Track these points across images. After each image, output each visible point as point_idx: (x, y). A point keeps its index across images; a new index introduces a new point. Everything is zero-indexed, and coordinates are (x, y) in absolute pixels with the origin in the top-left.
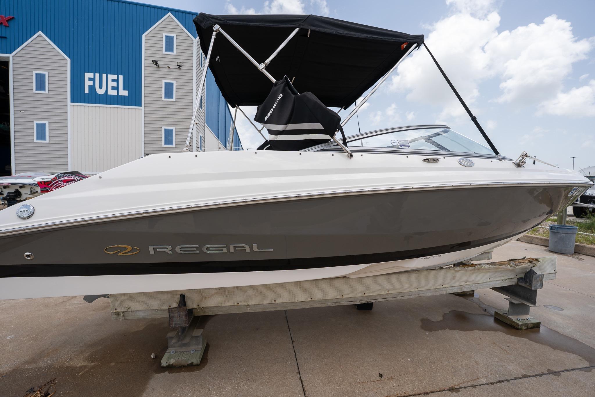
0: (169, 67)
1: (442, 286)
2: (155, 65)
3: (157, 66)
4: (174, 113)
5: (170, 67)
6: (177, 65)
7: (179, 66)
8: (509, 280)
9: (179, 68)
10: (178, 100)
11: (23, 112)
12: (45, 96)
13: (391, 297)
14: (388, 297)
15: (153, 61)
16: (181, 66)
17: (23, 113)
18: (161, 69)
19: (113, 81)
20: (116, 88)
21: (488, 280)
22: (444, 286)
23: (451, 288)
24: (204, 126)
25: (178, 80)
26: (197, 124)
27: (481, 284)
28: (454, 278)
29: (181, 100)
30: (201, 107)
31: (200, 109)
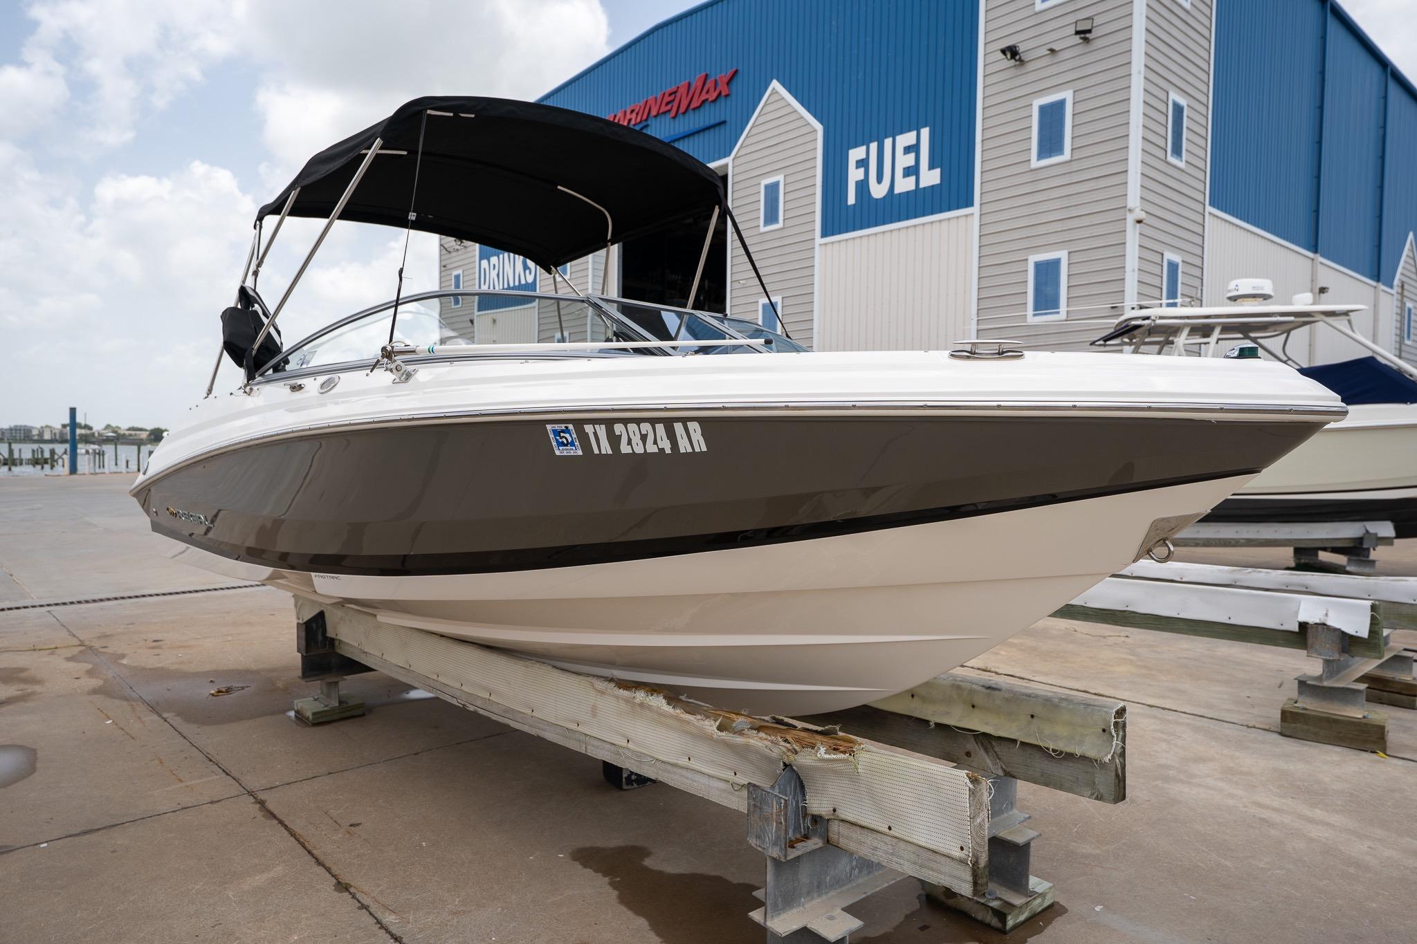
0: (1052, 51)
1: (575, 727)
2: (1013, 61)
3: (1016, 60)
4: (1065, 203)
5: (1057, 49)
6: (1077, 33)
7: (1084, 34)
9: (1086, 40)
10: (1078, 155)
11: (744, 282)
12: (777, 235)
13: (495, 711)
14: (492, 709)
15: (1003, 51)
16: (1089, 31)
17: (744, 284)
18: (1030, 67)
19: (907, 150)
20: (912, 171)
21: (686, 762)
22: (580, 729)
23: (596, 743)
24: (1200, 220)
25: (1080, 85)
26: (1139, 222)
27: (669, 767)
28: (594, 712)
29: (1088, 152)
30: (1177, 151)
31: (1171, 159)
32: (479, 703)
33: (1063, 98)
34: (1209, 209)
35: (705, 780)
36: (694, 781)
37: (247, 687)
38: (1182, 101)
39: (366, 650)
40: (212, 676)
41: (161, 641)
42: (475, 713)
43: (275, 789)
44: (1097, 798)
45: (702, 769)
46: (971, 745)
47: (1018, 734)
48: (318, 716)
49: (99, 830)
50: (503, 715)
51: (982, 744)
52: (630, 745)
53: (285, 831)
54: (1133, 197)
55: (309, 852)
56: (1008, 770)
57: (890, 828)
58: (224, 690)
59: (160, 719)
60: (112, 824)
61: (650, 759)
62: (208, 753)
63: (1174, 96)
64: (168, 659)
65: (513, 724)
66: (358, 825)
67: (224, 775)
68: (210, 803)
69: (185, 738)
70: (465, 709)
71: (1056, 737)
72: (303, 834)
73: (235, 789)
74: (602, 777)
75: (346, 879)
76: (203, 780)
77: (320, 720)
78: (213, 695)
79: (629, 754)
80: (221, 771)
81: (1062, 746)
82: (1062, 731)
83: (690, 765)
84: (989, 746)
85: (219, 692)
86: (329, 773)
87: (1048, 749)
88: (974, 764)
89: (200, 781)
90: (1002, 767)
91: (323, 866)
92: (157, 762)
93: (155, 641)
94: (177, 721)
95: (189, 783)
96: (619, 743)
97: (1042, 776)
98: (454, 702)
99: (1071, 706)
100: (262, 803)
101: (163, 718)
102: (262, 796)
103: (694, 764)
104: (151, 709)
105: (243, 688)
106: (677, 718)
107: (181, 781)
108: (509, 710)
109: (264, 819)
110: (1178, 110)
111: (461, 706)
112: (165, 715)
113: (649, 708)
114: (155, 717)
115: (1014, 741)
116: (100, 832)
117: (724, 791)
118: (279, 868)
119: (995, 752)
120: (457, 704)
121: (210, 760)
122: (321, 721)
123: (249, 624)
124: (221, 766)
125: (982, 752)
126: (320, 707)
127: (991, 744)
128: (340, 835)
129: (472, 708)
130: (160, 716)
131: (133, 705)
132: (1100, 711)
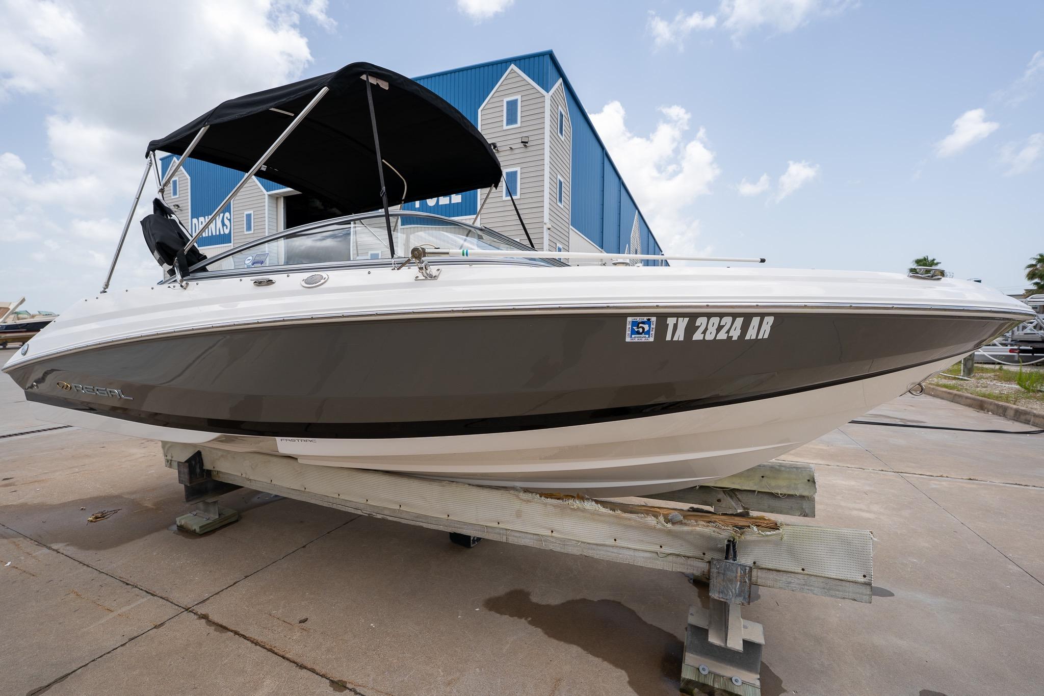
0: (511, 148)
1: (496, 525)
2: (494, 150)
5: (513, 148)
6: (522, 142)
7: (525, 143)
8: (682, 560)
9: (525, 146)
10: (523, 196)
13: (405, 517)
14: (402, 516)
16: (527, 143)
18: (501, 154)
21: (612, 542)
22: (501, 526)
23: (517, 534)
24: (568, 231)
25: (524, 165)
26: (549, 229)
27: (594, 547)
28: (519, 514)
29: (527, 196)
30: (560, 201)
31: (558, 204)
32: (386, 512)
33: (516, 170)
34: (571, 227)
35: (631, 553)
36: (620, 554)
37: (119, 510)
38: (562, 180)
39: (251, 478)
40: (83, 505)
41: (11, 478)
42: (383, 519)
43: (208, 601)
44: (804, 516)
45: (629, 546)
46: (721, 495)
47: (755, 487)
48: (204, 528)
49: (49, 686)
50: (415, 519)
51: (729, 494)
52: (554, 534)
53: (246, 641)
54: (546, 219)
55: (284, 657)
56: (746, 507)
57: (803, 570)
58: (99, 515)
59: (50, 551)
60: (62, 675)
61: (575, 542)
62: (120, 577)
63: (559, 177)
64: (28, 496)
65: (425, 525)
66: (306, 620)
67: (150, 597)
68: (154, 628)
69: (88, 566)
70: (372, 517)
71: (780, 486)
72: (265, 640)
73: (171, 611)
74: (449, 540)
75: (337, 677)
76: (132, 606)
77: (206, 531)
78: (91, 521)
79: (554, 540)
80: (145, 593)
81: (785, 491)
82: (781, 483)
83: (616, 544)
84: (733, 495)
85: (97, 518)
86: (246, 577)
87: (777, 494)
88: (724, 505)
89: (130, 607)
90: (742, 506)
91: (305, 668)
92: (72, 596)
93: (4, 479)
94: (71, 550)
95: (119, 612)
96: (542, 533)
97: (769, 507)
98: (359, 512)
99: (788, 470)
100: (204, 617)
101: (54, 550)
102: (202, 610)
103: (618, 543)
104: (37, 543)
105: (115, 512)
106: (616, 517)
107: (112, 611)
108: (419, 516)
109: (218, 633)
110: (561, 183)
111: (367, 515)
112: (55, 546)
113: (584, 510)
114: (45, 550)
115: (754, 491)
116: (53, 688)
117: (650, 558)
118: (268, 682)
119: (738, 498)
120: (362, 514)
121: (127, 584)
122: (208, 531)
123: (87, 456)
124: (141, 588)
125: (729, 498)
126: (204, 522)
127: (735, 494)
128: (299, 634)
129: (379, 516)
130: (50, 548)
131: (14, 542)
132: (805, 470)
